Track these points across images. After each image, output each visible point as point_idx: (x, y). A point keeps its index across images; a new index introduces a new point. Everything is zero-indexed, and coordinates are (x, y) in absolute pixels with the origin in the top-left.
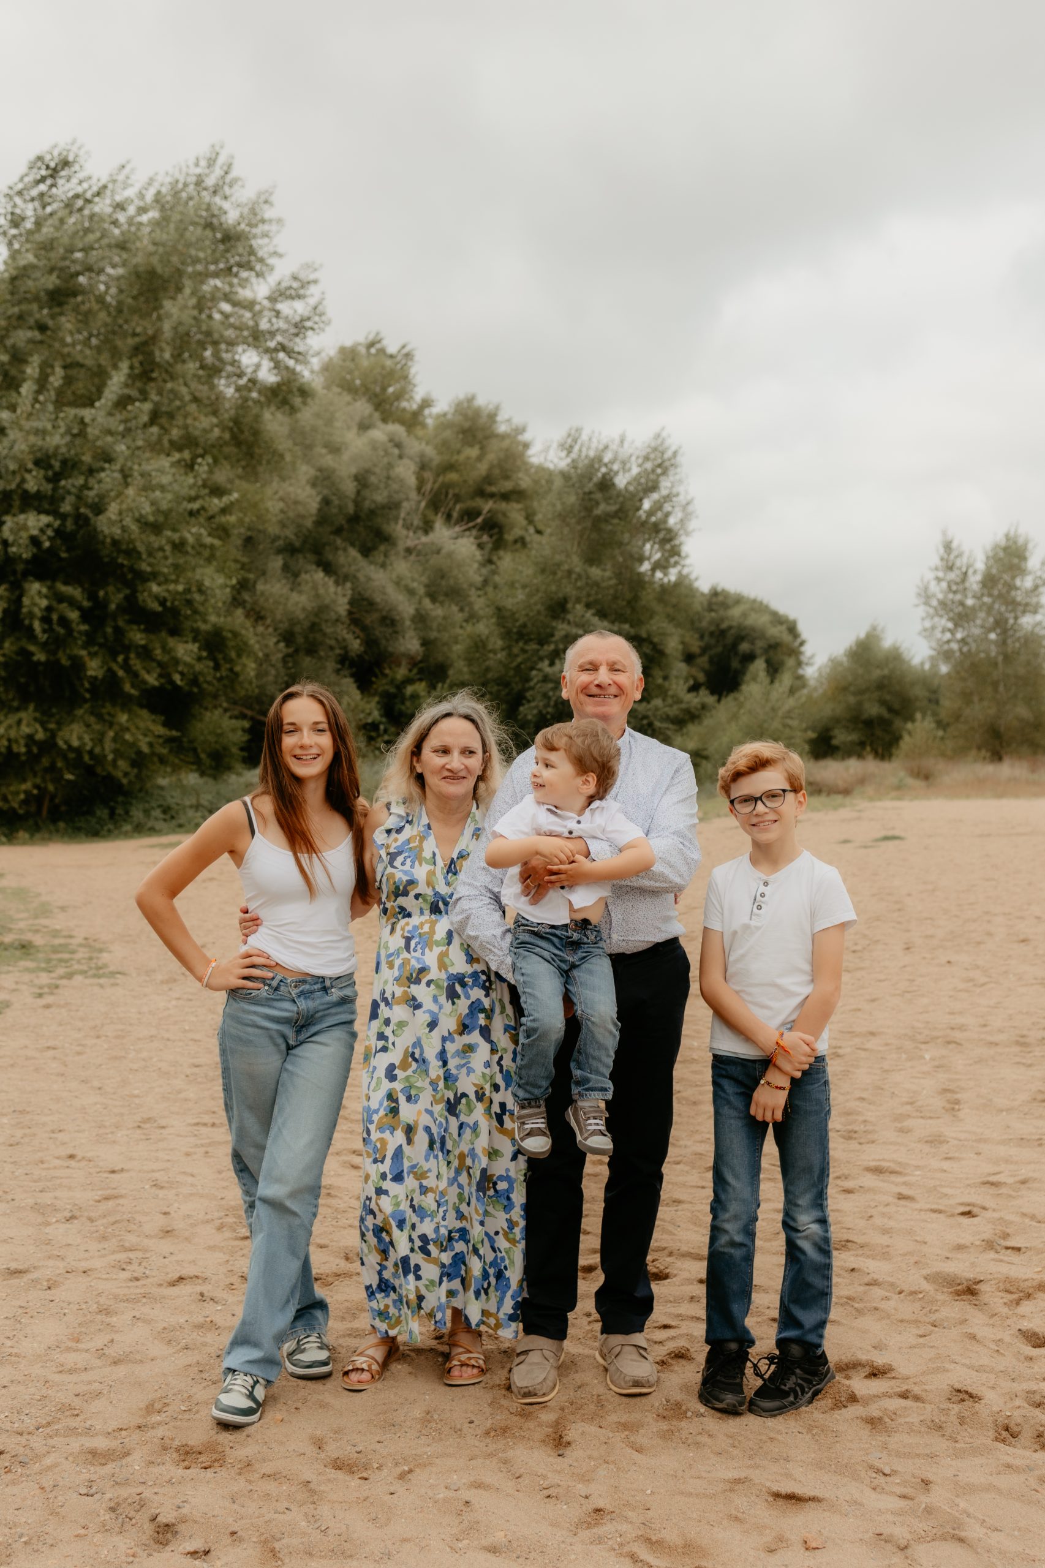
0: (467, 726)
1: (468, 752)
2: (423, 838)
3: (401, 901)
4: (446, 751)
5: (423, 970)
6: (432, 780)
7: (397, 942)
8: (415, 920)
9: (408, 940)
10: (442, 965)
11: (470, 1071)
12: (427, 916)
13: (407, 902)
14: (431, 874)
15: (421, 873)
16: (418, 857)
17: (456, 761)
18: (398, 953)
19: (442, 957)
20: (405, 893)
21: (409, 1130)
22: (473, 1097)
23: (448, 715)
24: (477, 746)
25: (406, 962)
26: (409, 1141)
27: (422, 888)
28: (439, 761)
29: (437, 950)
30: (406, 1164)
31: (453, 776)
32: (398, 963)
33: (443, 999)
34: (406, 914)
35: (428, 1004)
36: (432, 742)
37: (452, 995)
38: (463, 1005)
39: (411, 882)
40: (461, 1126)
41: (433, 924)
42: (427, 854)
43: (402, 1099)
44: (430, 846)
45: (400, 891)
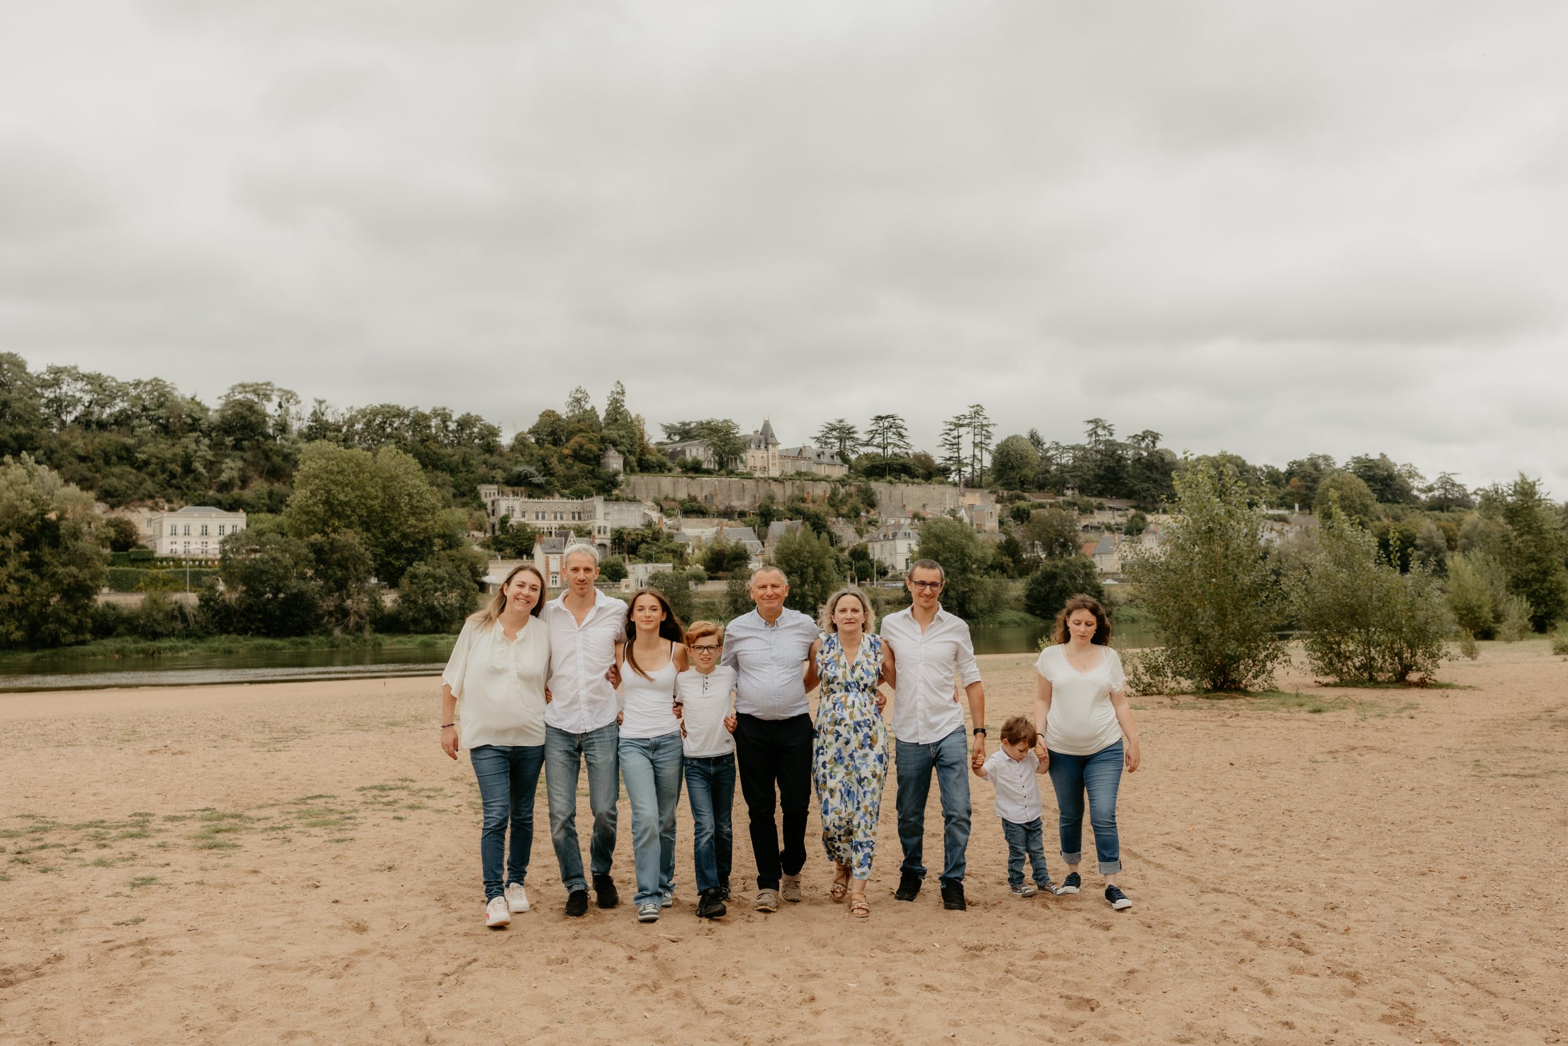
0: (855, 598)
1: (854, 610)
2: (839, 656)
3: (831, 686)
4: (844, 610)
5: (842, 719)
6: (839, 626)
7: (829, 705)
8: (838, 695)
9: (835, 705)
10: (851, 717)
11: (868, 766)
12: (843, 693)
13: (834, 686)
14: (844, 673)
15: (839, 672)
16: (837, 665)
17: (849, 614)
18: (830, 710)
19: (851, 714)
20: (833, 682)
21: (832, 791)
22: (870, 777)
23: (845, 594)
24: (859, 607)
25: (833, 715)
26: (832, 797)
27: (840, 680)
28: (842, 616)
29: (849, 710)
30: (830, 807)
31: (850, 622)
32: (830, 715)
33: (852, 733)
34: (833, 692)
35: (845, 734)
36: (839, 607)
37: (856, 731)
38: (861, 735)
39: (835, 677)
40: (865, 793)
41: (846, 697)
42: (842, 663)
43: (828, 777)
44: (843, 659)
45: (830, 682)
